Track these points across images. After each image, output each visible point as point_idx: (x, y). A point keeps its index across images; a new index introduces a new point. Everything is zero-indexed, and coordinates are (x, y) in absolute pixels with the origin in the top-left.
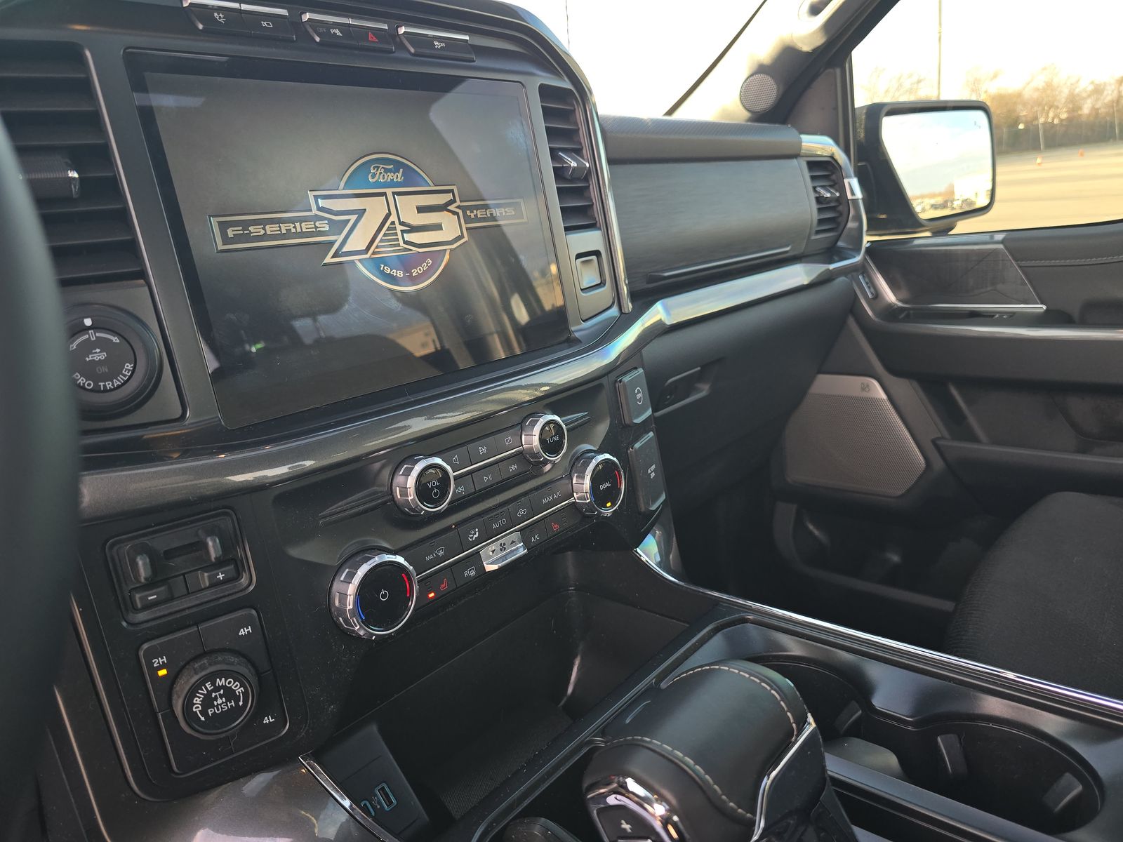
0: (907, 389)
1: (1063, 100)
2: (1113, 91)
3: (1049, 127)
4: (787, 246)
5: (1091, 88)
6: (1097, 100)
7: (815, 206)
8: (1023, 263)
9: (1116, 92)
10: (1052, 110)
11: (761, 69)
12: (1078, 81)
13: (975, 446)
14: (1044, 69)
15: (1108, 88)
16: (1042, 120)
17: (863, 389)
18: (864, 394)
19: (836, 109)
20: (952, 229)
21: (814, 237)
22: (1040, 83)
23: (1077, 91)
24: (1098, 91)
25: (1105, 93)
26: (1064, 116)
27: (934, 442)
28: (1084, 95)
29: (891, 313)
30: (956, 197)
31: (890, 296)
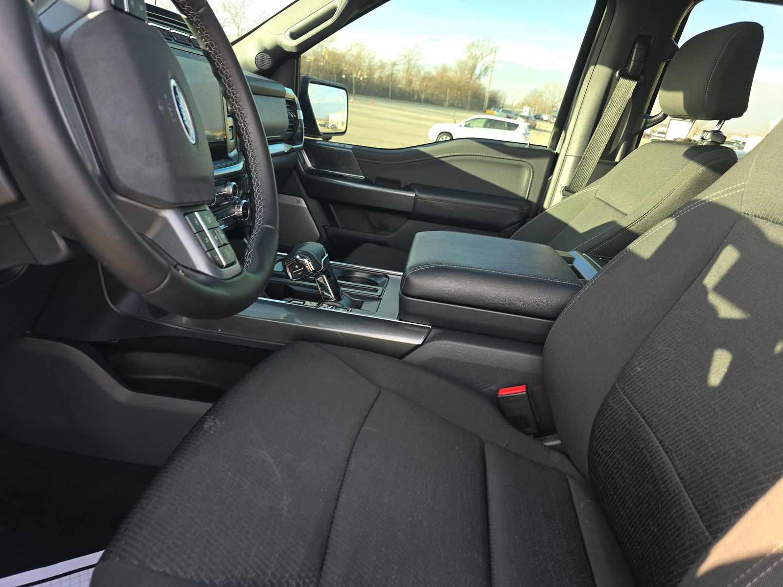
0: (314, 204)
1: (366, 67)
2: (390, 69)
3: (358, 81)
4: (279, 135)
5: (379, 64)
6: (382, 72)
7: (287, 120)
8: (358, 159)
9: (391, 70)
10: (360, 71)
11: (265, 51)
12: (373, 58)
13: (338, 229)
14: (357, 44)
15: (387, 66)
16: (354, 76)
17: (298, 202)
18: (298, 205)
19: (294, 77)
20: (330, 139)
21: (287, 133)
22: (354, 52)
23: (373, 63)
24: (382, 67)
25: (386, 69)
26: (366, 77)
27: (324, 227)
28: (376, 67)
29: (309, 170)
30: (330, 122)
31: (309, 164)
